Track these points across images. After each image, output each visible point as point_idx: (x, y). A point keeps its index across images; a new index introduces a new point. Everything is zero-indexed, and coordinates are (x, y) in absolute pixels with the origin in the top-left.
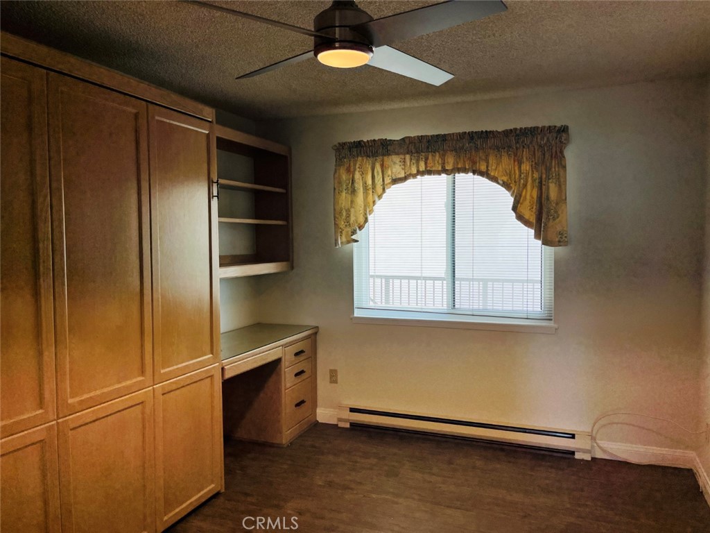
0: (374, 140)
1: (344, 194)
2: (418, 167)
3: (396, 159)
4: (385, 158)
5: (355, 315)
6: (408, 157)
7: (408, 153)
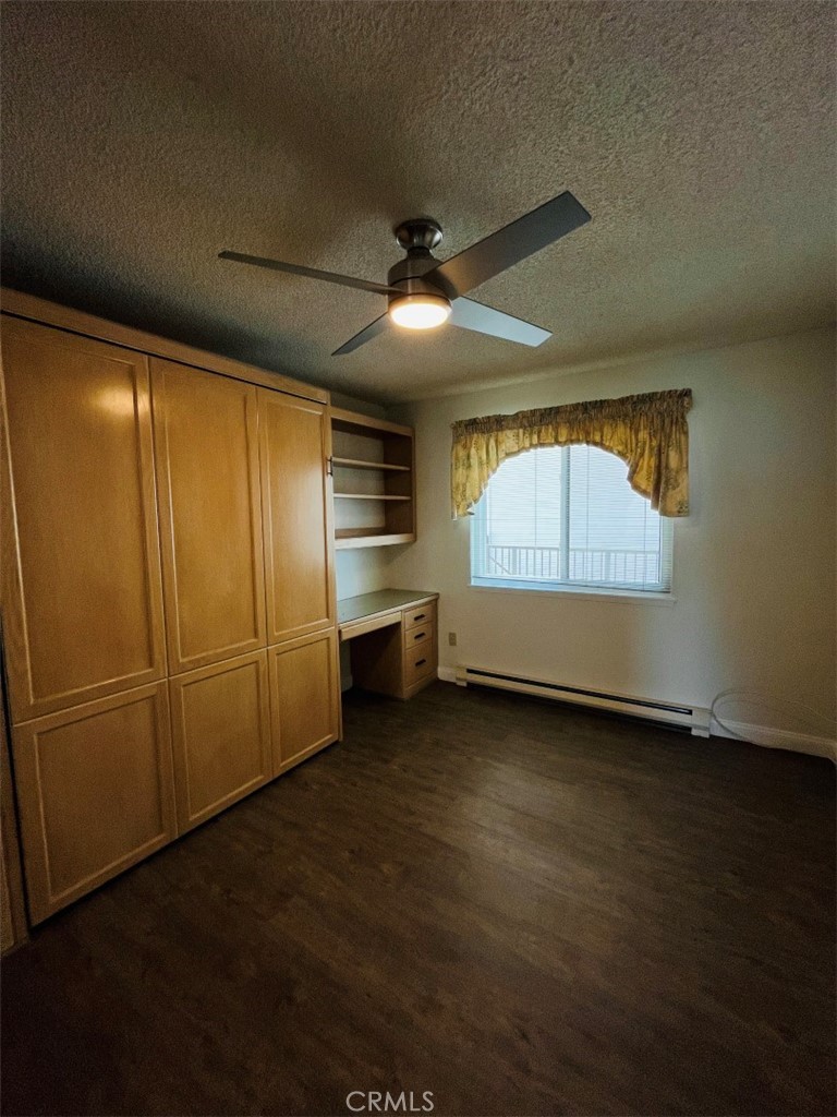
0: (489, 417)
1: (460, 469)
2: (531, 440)
3: (510, 433)
4: (500, 433)
5: (473, 583)
6: (521, 431)
7: (521, 427)
